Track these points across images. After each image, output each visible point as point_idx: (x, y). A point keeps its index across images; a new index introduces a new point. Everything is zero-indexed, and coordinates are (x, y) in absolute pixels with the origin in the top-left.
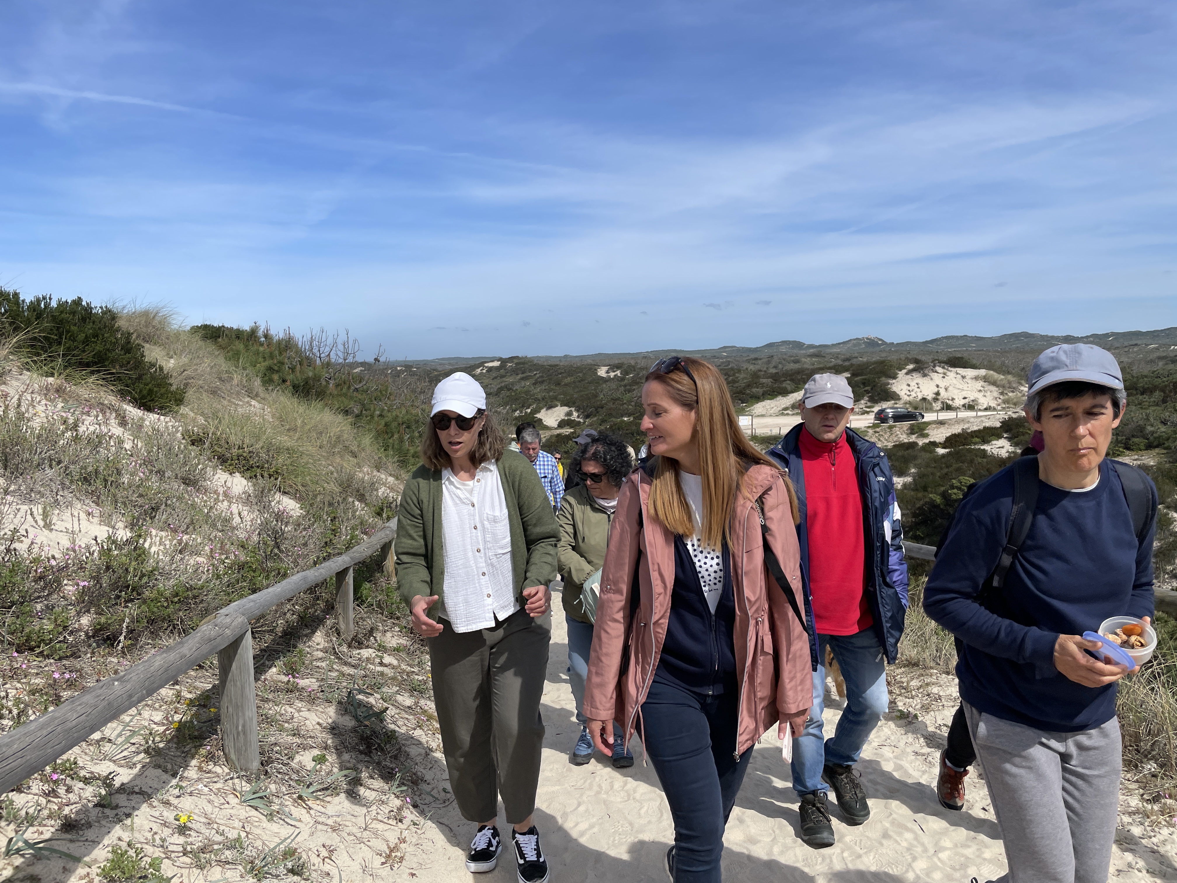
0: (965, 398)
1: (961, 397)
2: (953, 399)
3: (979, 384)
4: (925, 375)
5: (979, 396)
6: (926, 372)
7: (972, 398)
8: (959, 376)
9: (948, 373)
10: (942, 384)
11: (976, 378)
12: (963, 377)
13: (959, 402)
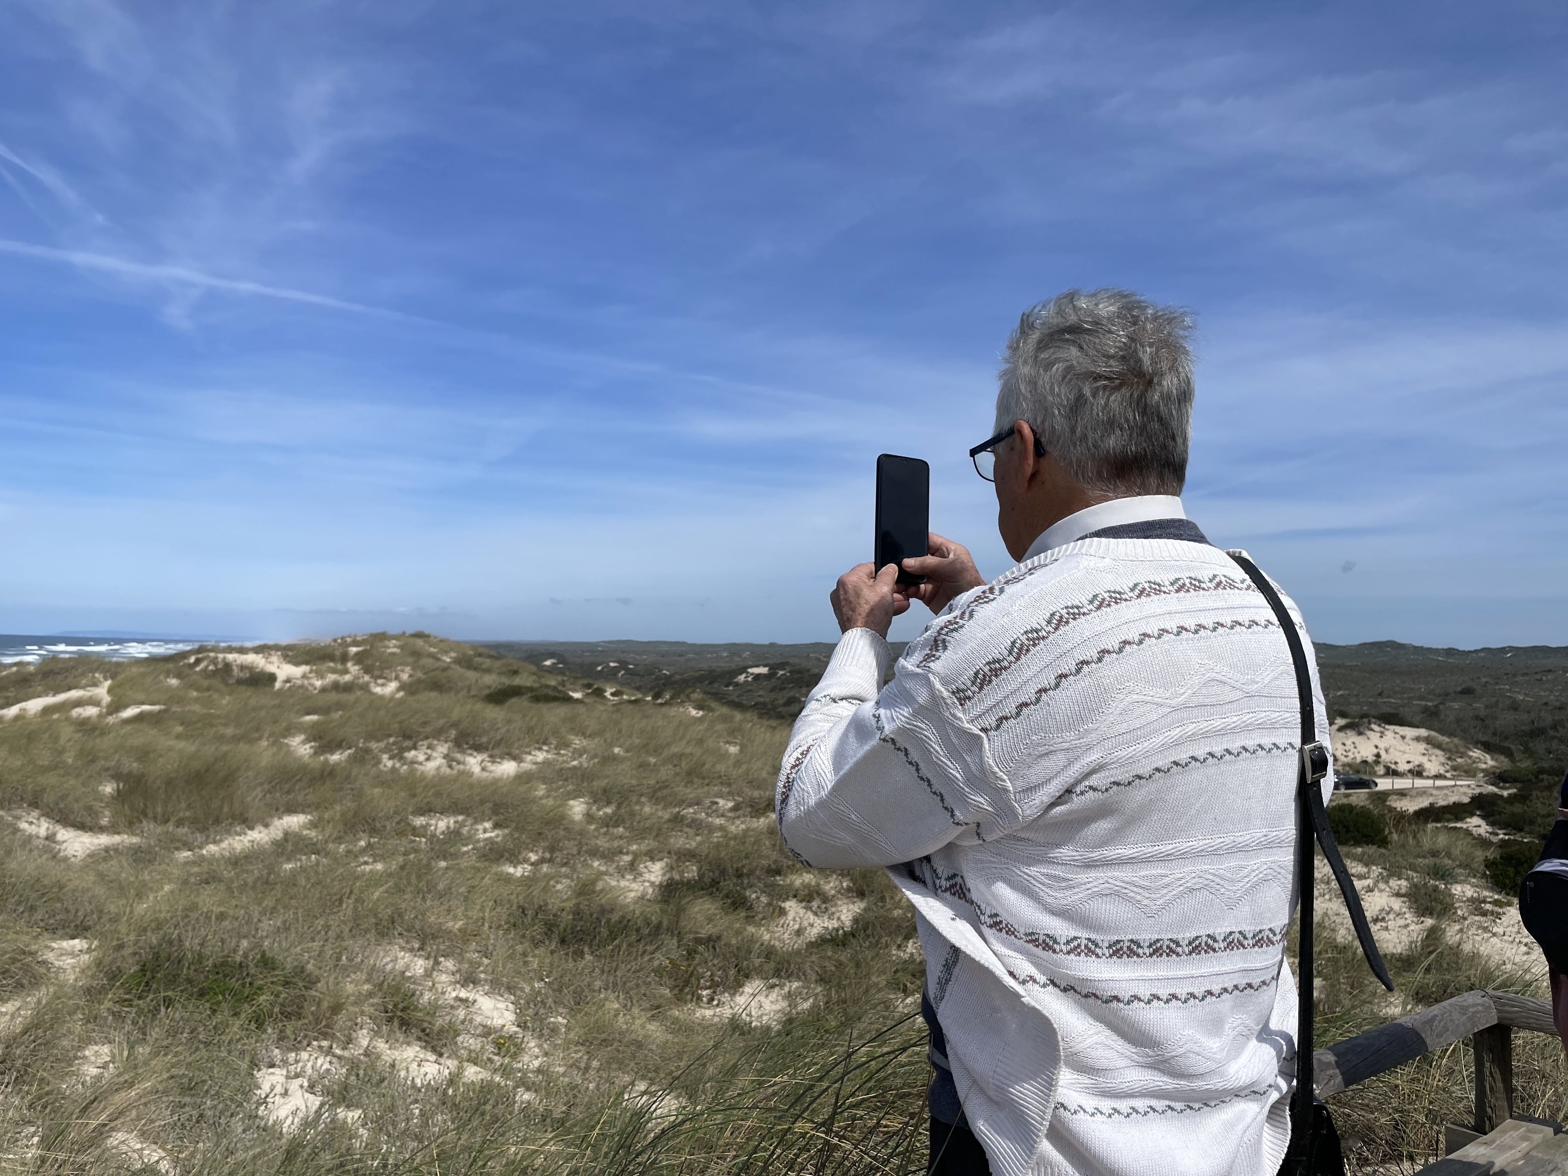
0: (1409, 762)
1: (1404, 761)
2: (1396, 763)
3: (1422, 747)
4: (1360, 734)
5: (1424, 760)
6: (1361, 729)
7: (1417, 763)
8: (1398, 736)
9: (1386, 732)
10: (1382, 745)
11: (1418, 739)
12: (1403, 737)
13: (1403, 767)
